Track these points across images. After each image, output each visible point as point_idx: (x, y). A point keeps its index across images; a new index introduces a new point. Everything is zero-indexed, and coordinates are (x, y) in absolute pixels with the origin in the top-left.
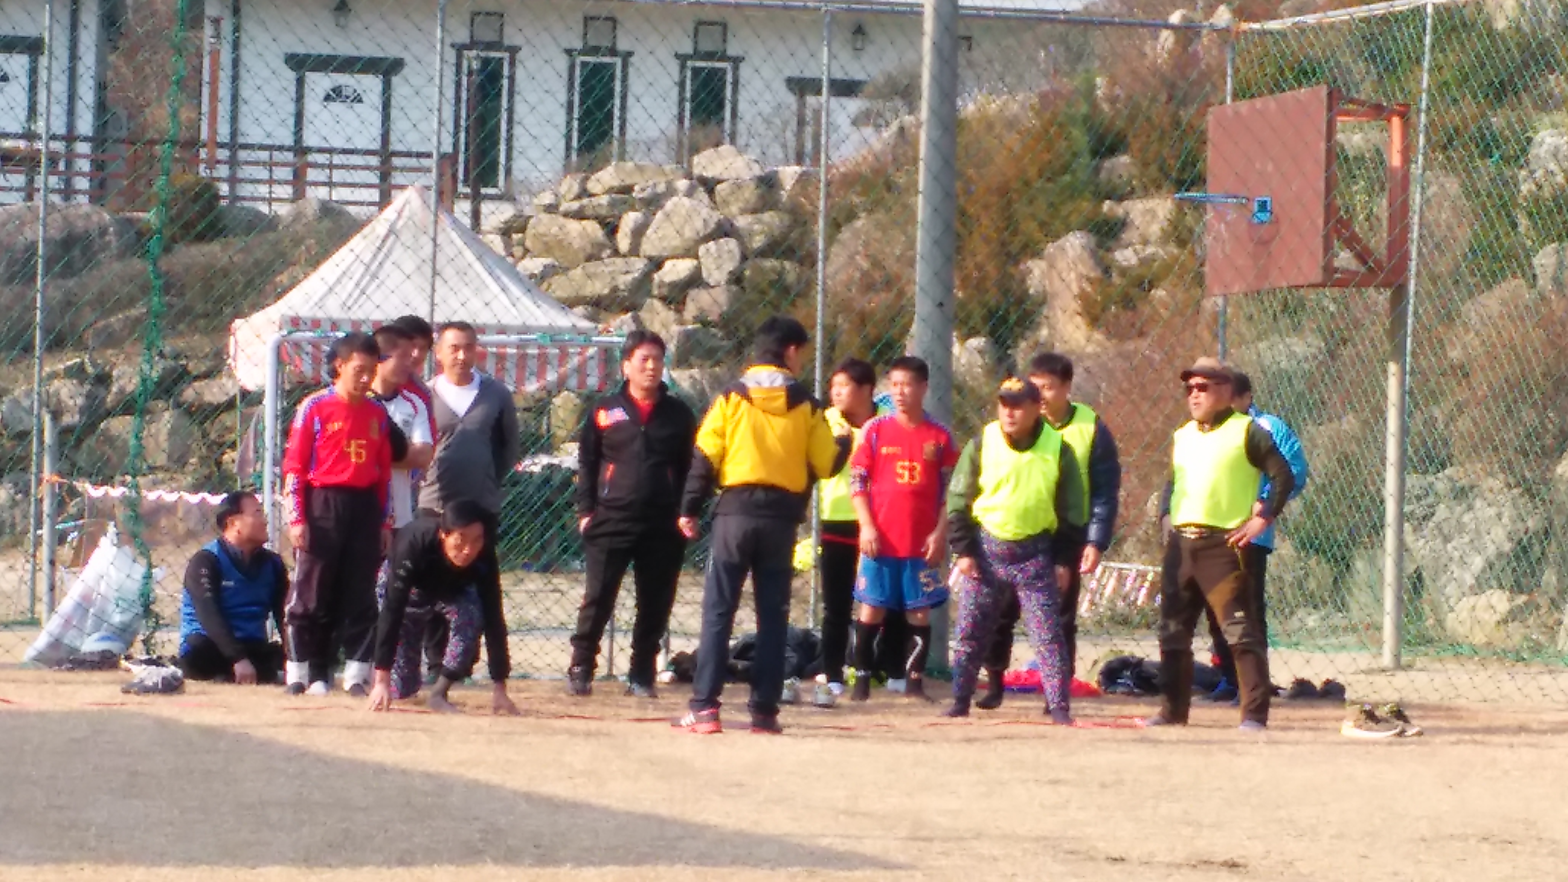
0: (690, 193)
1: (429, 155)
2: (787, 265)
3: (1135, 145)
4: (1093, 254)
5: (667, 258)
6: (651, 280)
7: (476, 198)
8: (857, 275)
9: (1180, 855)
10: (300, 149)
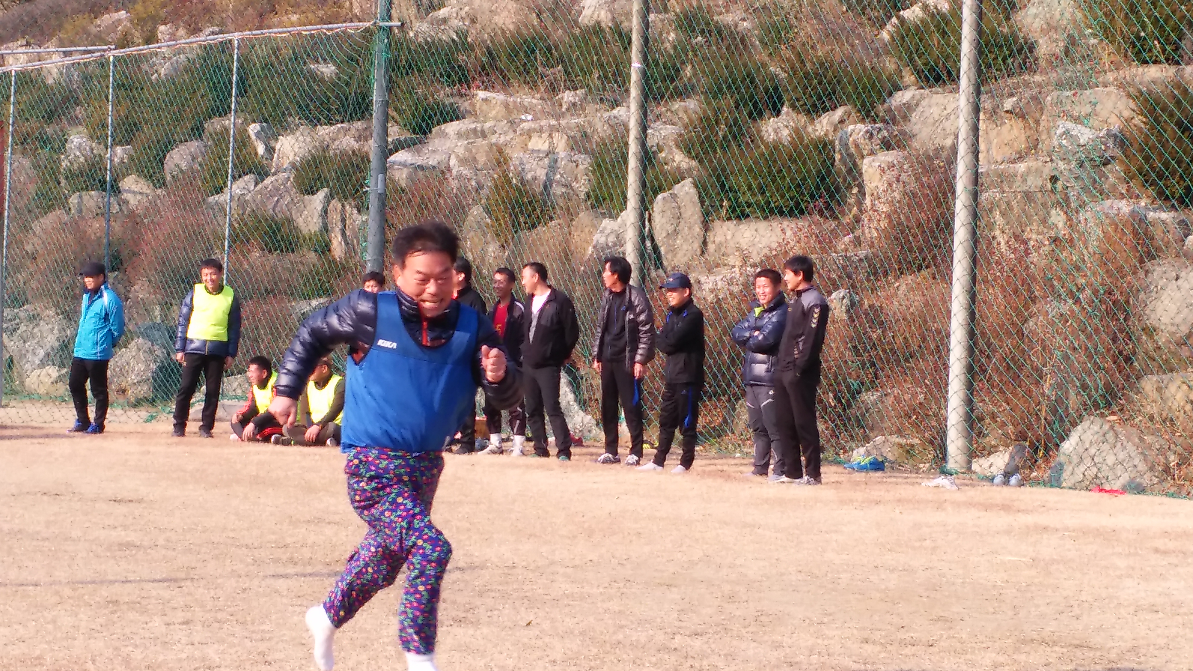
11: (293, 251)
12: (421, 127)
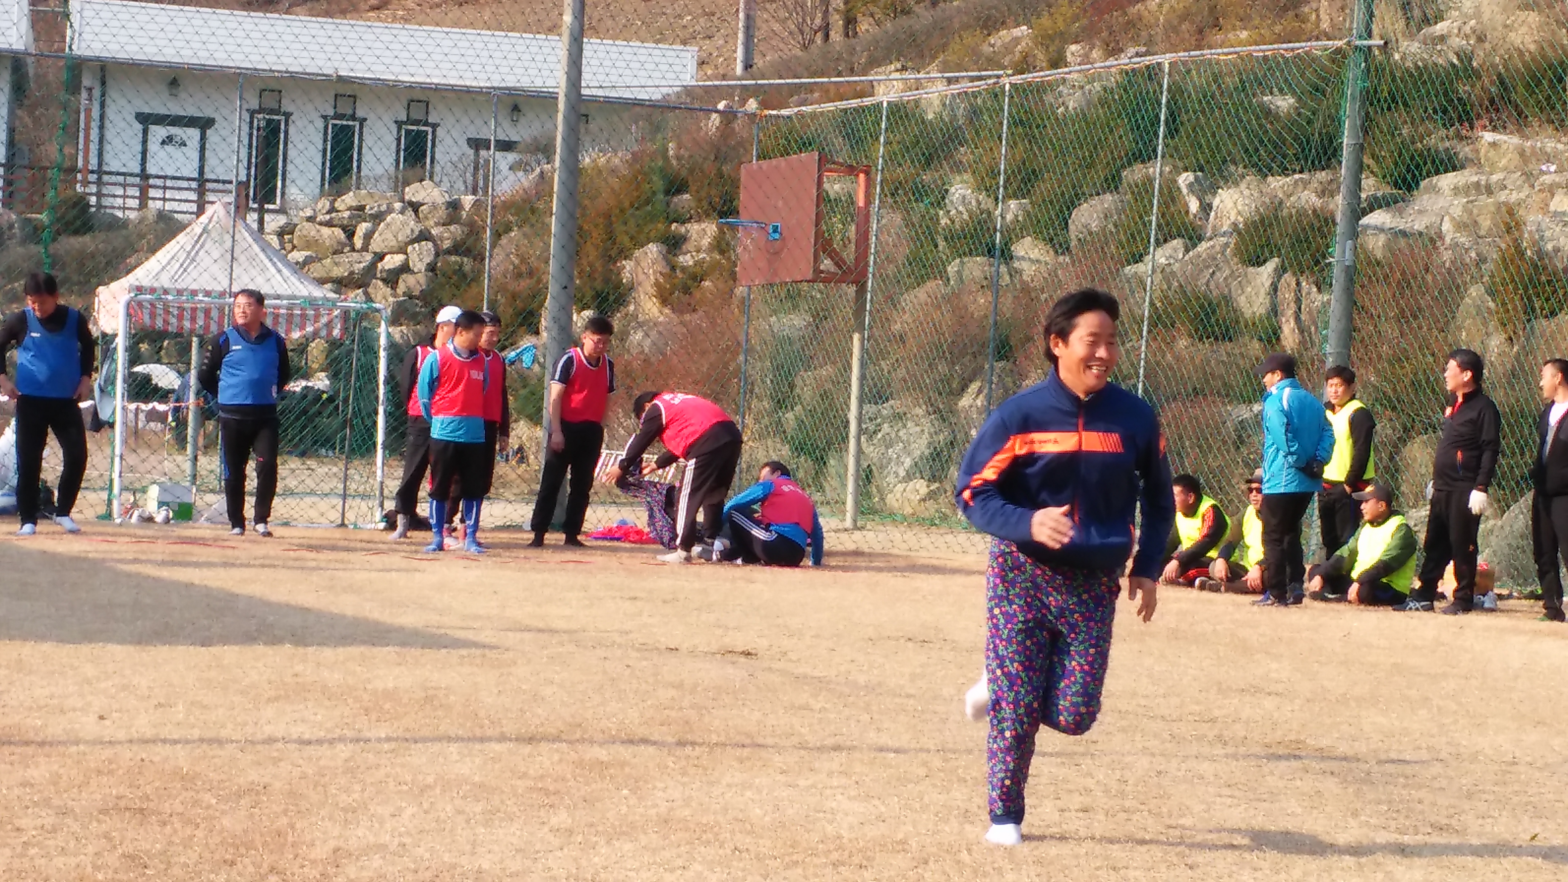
0: (402, 212)
1: (231, 182)
2: (465, 259)
3: (693, 188)
4: (665, 258)
5: (386, 254)
6: (376, 267)
7: (261, 211)
8: (511, 267)
9: (714, 648)
10: (144, 175)
11: (1230, 340)
12: (1404, 180)
